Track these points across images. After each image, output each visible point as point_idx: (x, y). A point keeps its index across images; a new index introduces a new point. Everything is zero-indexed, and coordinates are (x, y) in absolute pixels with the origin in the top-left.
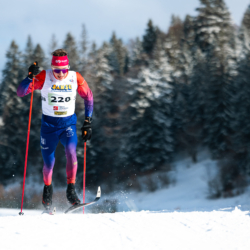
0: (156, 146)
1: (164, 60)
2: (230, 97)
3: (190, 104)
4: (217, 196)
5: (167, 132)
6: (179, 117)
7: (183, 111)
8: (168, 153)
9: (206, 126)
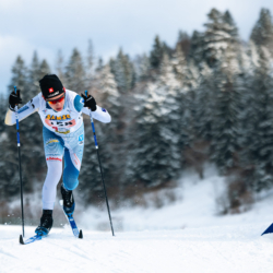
0: (163, 162)
1: (171, 76)
2: (237, 113)
3: (198, 121)
4: (225, 212)
5: (174, 148)
6: (186, 134)
7: (190, 127)
8: (175, 170)
9: (213, 143)
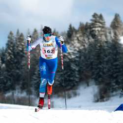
0: (72, 78)
1: (76, 41)
2: (104, 58)
3: (87, 61)
4: (97, 101)
5: (77, 73)
6: (82, 67)
7: (84, 64)
8: (77, 82)
9: (93, 71)
